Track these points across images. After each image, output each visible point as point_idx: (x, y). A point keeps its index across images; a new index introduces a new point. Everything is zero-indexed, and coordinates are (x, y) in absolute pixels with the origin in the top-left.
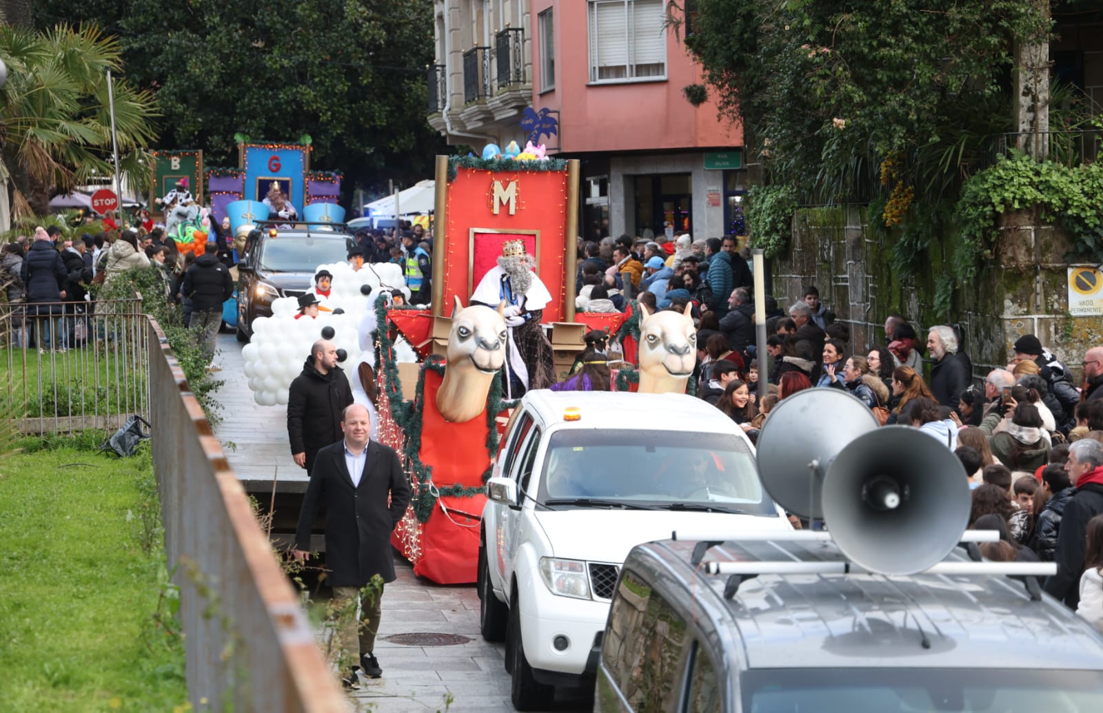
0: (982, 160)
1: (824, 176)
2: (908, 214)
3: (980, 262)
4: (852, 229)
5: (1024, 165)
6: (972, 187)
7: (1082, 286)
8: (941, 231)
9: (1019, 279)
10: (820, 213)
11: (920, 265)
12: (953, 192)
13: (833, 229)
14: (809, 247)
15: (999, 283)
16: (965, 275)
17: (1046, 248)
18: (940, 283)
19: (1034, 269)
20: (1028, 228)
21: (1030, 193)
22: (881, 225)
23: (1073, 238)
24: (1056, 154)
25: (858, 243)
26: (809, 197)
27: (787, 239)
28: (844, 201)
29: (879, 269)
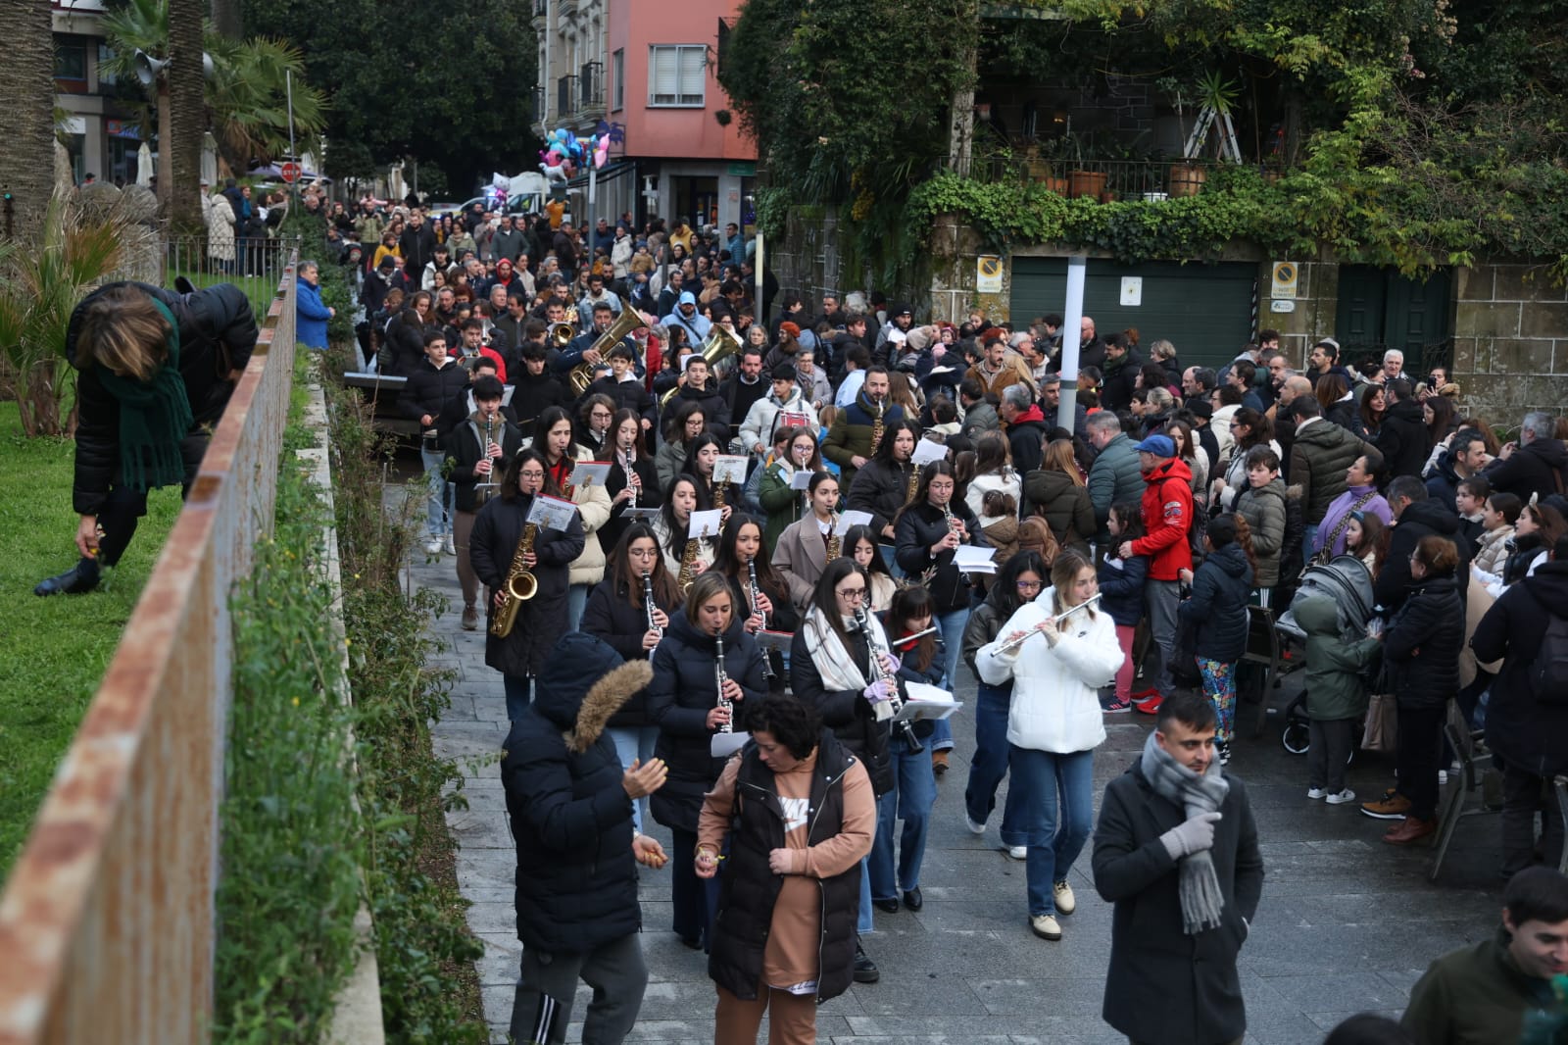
0: (923, 174)
1: (811, 181)
2: (869, 213)
3: (918, 250)
4: (829, 222)
5: (953, 180)
6: (915, 194)
7: (987, 271)
8: (892, 225)
9: (944, 263)
10: (807, 209)
11: (875, 250)
12: (903, 196)
13: (816, 222)
14: (799, 233)
15: (930, 265)
16: (907, 259)
17: (963, 243)
18: (889, 263)
19: (955, 256)
20: (953, 227)
21: (955, 201)
22: (850, 219)
23: (983, 235)
24: (976, 174)
25: (833, 232)
26: (801, 197)
27: (782, 230)
28: (824, 201)
29: (846, 252)
